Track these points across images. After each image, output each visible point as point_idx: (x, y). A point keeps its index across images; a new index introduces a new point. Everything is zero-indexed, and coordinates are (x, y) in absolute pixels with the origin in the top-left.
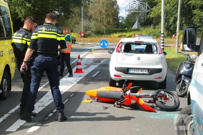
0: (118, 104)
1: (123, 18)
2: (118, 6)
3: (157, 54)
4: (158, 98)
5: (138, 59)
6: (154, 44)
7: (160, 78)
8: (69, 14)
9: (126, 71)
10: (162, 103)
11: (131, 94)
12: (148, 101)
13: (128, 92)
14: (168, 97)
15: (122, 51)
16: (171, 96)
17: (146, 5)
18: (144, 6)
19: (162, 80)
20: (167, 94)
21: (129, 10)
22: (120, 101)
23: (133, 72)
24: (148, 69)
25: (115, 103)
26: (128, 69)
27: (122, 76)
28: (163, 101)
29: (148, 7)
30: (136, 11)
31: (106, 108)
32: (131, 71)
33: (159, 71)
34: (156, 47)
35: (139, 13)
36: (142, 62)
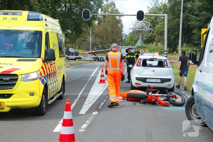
0: (143, 102)
1: (126, 35)
2: (122, 24)
3: (167, 67)
4: (170, 98)
5: (153, 71)
6: (165, 60)
7: (169, 85)
8: (81, 33)
9: (144, 80)
10: (174, 100)
11: (152, 94)
12: (163, 99)
13: (150, 94)
14: (177, 96)
15: (141, 65)
16: (180, 96)
17: (148, 24)
18: (147, 24)
19: (171, 87)
20: (177, 95)
21: (132, 28)
22: (144, 100)
23: (149, 81)
24: (161, 79)
25: (141, 101)
26: (146, 79)
27: (141, 84)
28: (174, 99)
29: (150, 25)
30: (139, 30)
31: (135, 104)
32: (148, 80)
33: (169, 80)
34: (166, 62)
35: (142, 31)
36: (156, 73)
